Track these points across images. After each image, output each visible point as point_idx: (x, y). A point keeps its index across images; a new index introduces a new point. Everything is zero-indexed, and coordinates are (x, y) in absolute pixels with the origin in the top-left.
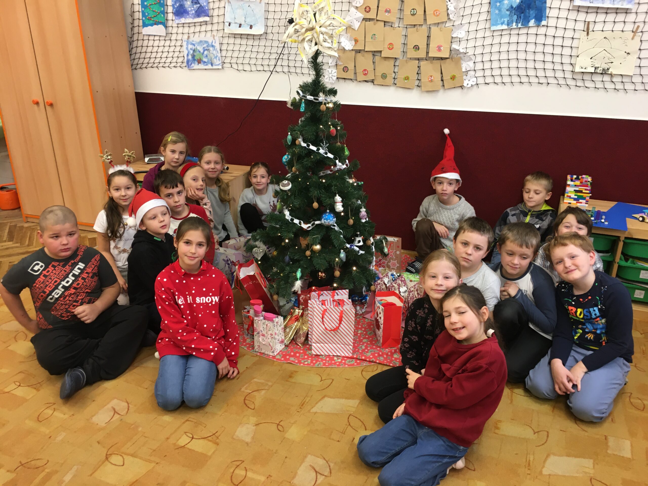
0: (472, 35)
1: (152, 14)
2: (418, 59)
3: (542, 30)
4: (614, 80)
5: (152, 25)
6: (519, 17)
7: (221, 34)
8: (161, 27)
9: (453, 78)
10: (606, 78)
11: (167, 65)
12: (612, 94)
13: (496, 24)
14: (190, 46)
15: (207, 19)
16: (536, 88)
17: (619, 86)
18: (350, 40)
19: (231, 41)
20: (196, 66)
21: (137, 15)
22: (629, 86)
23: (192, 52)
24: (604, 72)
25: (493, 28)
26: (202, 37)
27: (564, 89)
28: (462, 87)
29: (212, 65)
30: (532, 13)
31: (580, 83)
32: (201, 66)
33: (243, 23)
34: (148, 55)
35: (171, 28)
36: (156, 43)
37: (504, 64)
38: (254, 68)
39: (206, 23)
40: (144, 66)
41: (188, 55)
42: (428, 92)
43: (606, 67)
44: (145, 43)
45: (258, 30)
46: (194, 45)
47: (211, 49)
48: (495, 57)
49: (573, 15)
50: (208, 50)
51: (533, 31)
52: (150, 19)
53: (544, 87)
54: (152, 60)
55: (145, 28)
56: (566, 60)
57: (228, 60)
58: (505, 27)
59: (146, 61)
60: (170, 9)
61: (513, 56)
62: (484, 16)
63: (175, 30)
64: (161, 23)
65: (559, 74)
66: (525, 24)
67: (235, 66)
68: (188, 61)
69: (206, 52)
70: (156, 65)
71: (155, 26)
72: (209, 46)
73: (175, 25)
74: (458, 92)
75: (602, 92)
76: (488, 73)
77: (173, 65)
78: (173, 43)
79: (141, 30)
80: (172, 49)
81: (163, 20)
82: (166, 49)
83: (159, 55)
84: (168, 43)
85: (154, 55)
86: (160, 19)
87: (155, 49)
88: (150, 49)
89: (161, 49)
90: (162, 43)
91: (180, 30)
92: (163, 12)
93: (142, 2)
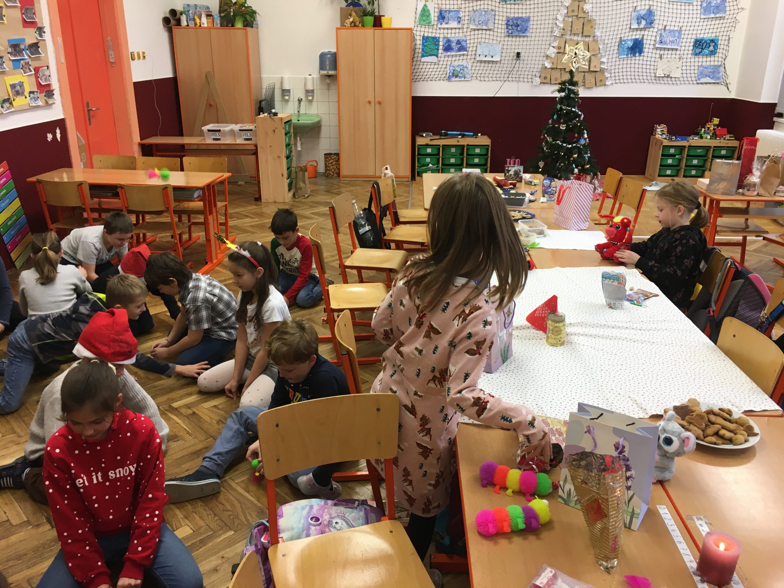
0: (610, 60)
1: (428, 50)
2: (584, 72)
3: (641, 58)
4: (672, 79)
5: (427, 56)
6: (631, 52)
7: (472, 60)
8: (435, 57)
9: (601, 81)
10: (669, 79)
11: (434, 79)
12: (671, 86)
13: (621, 55)
14: (451, 68)
15: (465, 53)
16: (639, 85)
17: (674, 82)
18: (550, 63)
19: (479, 64)
20: (454, 79)
21: (417, 51)
22: (678, 82)
23: (452, 71)
24: (668, 76)
25: (620, 57)
26: (460, 63)
27: (651, 85)
28: (605, 85)
29: (465, 78)
30: (637, 50)
31: (658, 82)
32: (457, 79)
33: (487, 54)
34: (421, 73)
35: (439, 58)
36: (428, 67)
37: (625, 73)
38: (491, 79)
39: (464, 55)
40: (418, 80)
41: (449, 73)
42: (587, 88)
43: (669, 74)
44: (421, 67)
45: (497, 58)
46: (454, 67)
47: (465, 69)
48: (621, 70)
49: (654, 51)
50: (463, 70)
51: (637, 58)
52: (427, 53)
53: (642, 84)
54: (424, 77)
55: (423, 58)
56: (652, 71)
57: (475, 75)
58: (625, 56)
59: (420, 77)
60: (441, 47)
61: (628, 70)
62: (616, 52)
63: (442, 59)
64: (434, 55)
65: (649, 78)
66: (634, 55)
67: (479, 78)
68: (449, 76)
69: (461, 71)
70: (426, 79)
71: (430, 57)
72: (463, 68)
73: (443, 56)
74: (603, 88)
75: (667, 85)
76: (617, 78)
77: (438, 79)
78: (440, 66)
79: (419, 59)
80: (439, 70)
81: (436, 54)
82: (435, 70)
83: (429, 73)
84: (436, 66)
85: (425, 73)
86: (434, 53)
87: (427, 70)
88: (423, 70)
89: (431, 70)
90: (432, 66)
91: (446, 59)
92: (436, 49)
93: (423, 43)
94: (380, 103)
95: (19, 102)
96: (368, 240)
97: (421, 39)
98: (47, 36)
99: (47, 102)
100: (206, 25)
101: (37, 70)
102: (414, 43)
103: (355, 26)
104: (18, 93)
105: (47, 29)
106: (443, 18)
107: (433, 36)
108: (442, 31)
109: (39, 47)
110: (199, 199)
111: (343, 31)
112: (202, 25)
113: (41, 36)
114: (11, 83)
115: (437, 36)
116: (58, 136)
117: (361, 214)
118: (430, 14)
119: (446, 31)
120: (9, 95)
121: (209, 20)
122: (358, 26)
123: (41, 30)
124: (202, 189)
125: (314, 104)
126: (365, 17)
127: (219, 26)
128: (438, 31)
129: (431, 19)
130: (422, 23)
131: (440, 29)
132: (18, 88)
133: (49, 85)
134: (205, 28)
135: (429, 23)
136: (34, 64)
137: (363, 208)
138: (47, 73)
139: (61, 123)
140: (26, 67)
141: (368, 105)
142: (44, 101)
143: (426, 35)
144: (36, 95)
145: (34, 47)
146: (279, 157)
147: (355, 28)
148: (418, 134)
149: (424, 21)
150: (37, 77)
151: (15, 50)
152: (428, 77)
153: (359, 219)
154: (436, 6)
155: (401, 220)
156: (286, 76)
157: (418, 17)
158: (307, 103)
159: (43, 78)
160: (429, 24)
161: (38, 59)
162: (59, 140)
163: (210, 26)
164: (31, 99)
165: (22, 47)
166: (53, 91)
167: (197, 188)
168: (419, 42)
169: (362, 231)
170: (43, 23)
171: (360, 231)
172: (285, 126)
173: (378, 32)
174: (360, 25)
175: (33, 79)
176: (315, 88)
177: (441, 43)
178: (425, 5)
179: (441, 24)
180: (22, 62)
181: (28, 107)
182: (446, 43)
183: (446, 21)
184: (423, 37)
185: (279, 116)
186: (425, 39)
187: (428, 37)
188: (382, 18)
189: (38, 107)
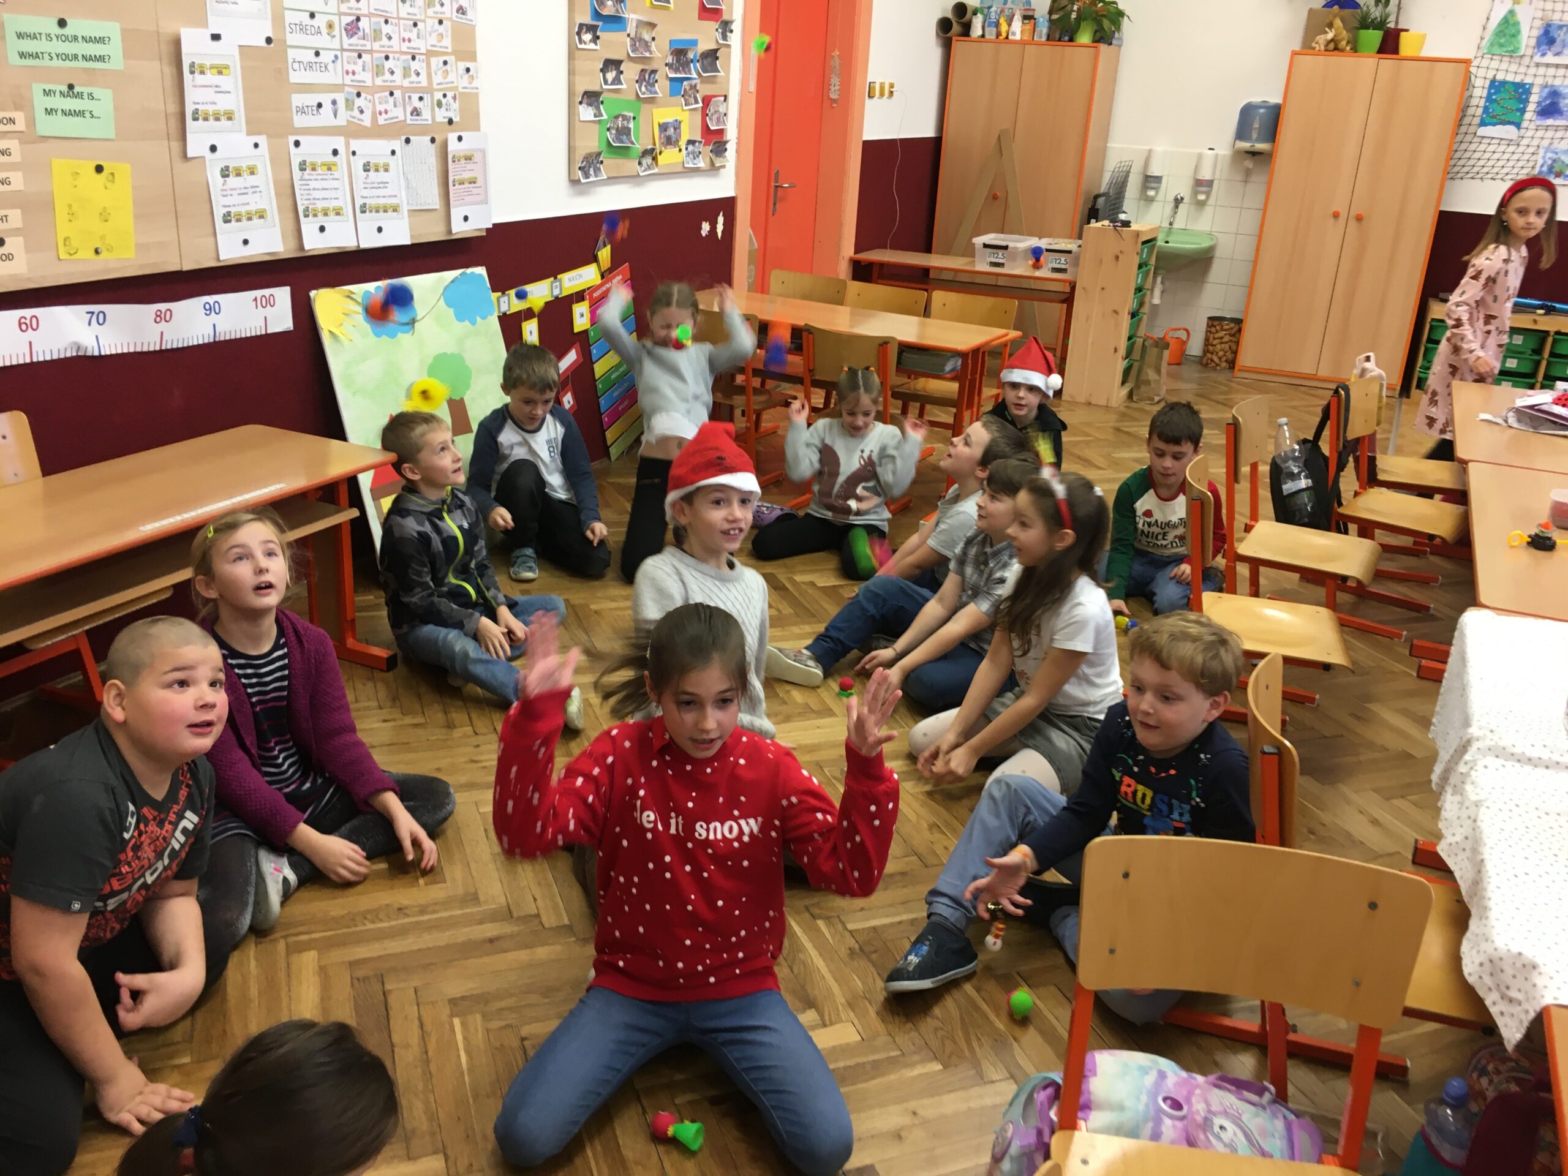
1: (1499, 111)
5: (1494, 125)
8: (1512, 128)
11: (1500, 176)
14: (1549, 155)
21: (1471, 111)
23: (1550, 162)
34: (1471, 162)
35: (1523, 131)
36: (1492, 148)
40: (1459, 175)
41: (1542, 166)
44: (1473, 147)
46: (1556, 153)
52: (1494, 117)
54: (1476, 170)
55: (1482, 128)
59: (1465, 169)
60: (1532, 107)
63: (1530, 133)
64: (1511, 123)
70: (1480, 176)
71: (1499, 127)
73: (1533, 126)
78: (1521, 149)
79: (1472, 129)
80: (1516, 157)
81: (1517, 120)
82: (1506, 156)
83: (1491, 163)
84: (1511, 149)
85: (1481, 163)
86: (1510, 118)
87: (1487, 156)
88: (1477, 155)
89: (1496, 156)
90: (1502, 148)
91: (1540, 133)
92: (1518, 110)
93: (1489, 95)
94: (1359, 218)
95: (669, 157)
96: (1300, 510)
97: (1487, 84)
98: (735, 39)
99: (712, 163)
100: (1018, 37)
101: (707, 101)
102: (1467, 94)
103: (1336, 49)
104: (669, 142)
105: (737, 27)
106: (1551, 42)
107: (1518, 80)
108: (1542, 70)
109: (717, 58)
110: (953, 374)
111: (1307, 62)
112: (1010, 37)
113: (725, 38)
114: (662, 121)
115: (1528, 80)
116: (720, 228)
117: (1294, 451)
118: (1519, 32)
119: (1551, 71)
120: (654, 144)
121: (1027, 27)
122: (1343, 50)
123: (726, 27)
124: (963, 355)
125: (1208, 210)
126: (1363, 32)
127: (1044, 39)
128: (1532, 70)
129: (1519, 43)
130: (1496, 50)
131: (1538, 65)
132: (671, 131)
133: (721, 132)
134: (1015, 42)
135: (1512, 51)
136: (704, 90)
137: (1302, 438)
138: (722, 109)
139: (727, 205)
140: (689, 95)
141: (1332, 220)
142: (708, 160)
143: (1500, 77)
144: (699, 147)
145: (711, 57)
146: (1116, 312)
147: (1336, 52)
148: (1436, 297)
149: (1501, 45)
150: (705, 115)
151: (678, 61)
152: (1485, 170)
153: (1286, 462)
154: (1540, 14)
155: (1381, 477)
156: (1159, 148)
157: (1489, 35)
158: (1193, 207)
159: (715, 118)
160: (1513, 55)
161: (712, 80)
162: (720, 235)
163: (1025, 38)
164: (688, 154)
165: (691, 55)
166: (726, 142)
167: (956, 353)
168: (1480, 91)
169: (1288, 487)
170: (731, 14)
171: (1284, 487)
172: (1142, 250)
173: (1387, 64)
174: (1348, 48)
175: (698, 117)
176: (1217, 176)
177: (1534, 98)
178: (1512, 12)
179: (1543, 55)
180: (685, 83)
181: (680, 169)
182: (1545, 99)
183: (1556, 48)
184: (1493, 81)
185: (1134, 227)
186: (1496, 86)
187: (1504, 83)
188: (1403, 34)
189: (696, 171)
